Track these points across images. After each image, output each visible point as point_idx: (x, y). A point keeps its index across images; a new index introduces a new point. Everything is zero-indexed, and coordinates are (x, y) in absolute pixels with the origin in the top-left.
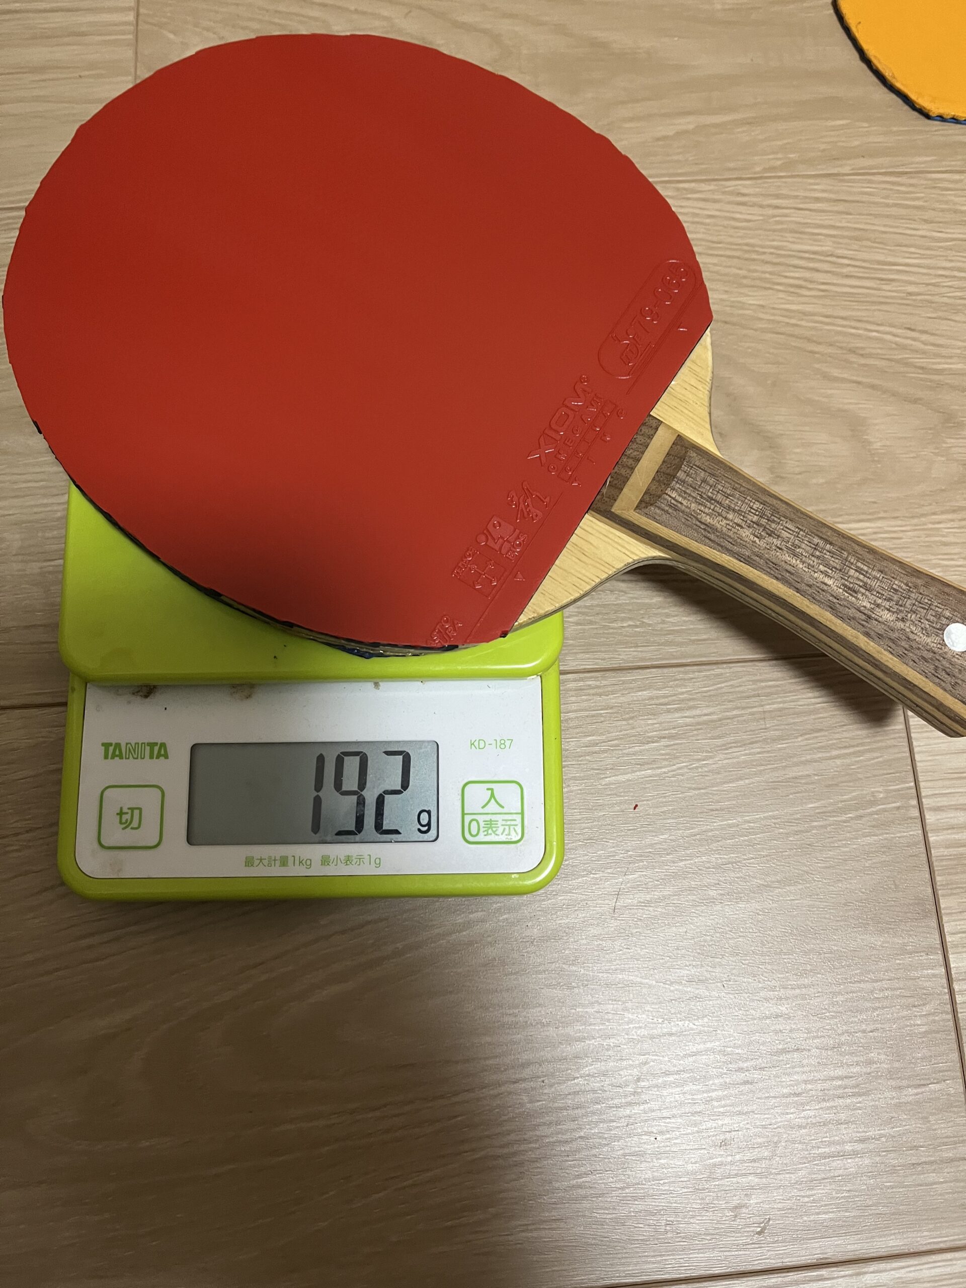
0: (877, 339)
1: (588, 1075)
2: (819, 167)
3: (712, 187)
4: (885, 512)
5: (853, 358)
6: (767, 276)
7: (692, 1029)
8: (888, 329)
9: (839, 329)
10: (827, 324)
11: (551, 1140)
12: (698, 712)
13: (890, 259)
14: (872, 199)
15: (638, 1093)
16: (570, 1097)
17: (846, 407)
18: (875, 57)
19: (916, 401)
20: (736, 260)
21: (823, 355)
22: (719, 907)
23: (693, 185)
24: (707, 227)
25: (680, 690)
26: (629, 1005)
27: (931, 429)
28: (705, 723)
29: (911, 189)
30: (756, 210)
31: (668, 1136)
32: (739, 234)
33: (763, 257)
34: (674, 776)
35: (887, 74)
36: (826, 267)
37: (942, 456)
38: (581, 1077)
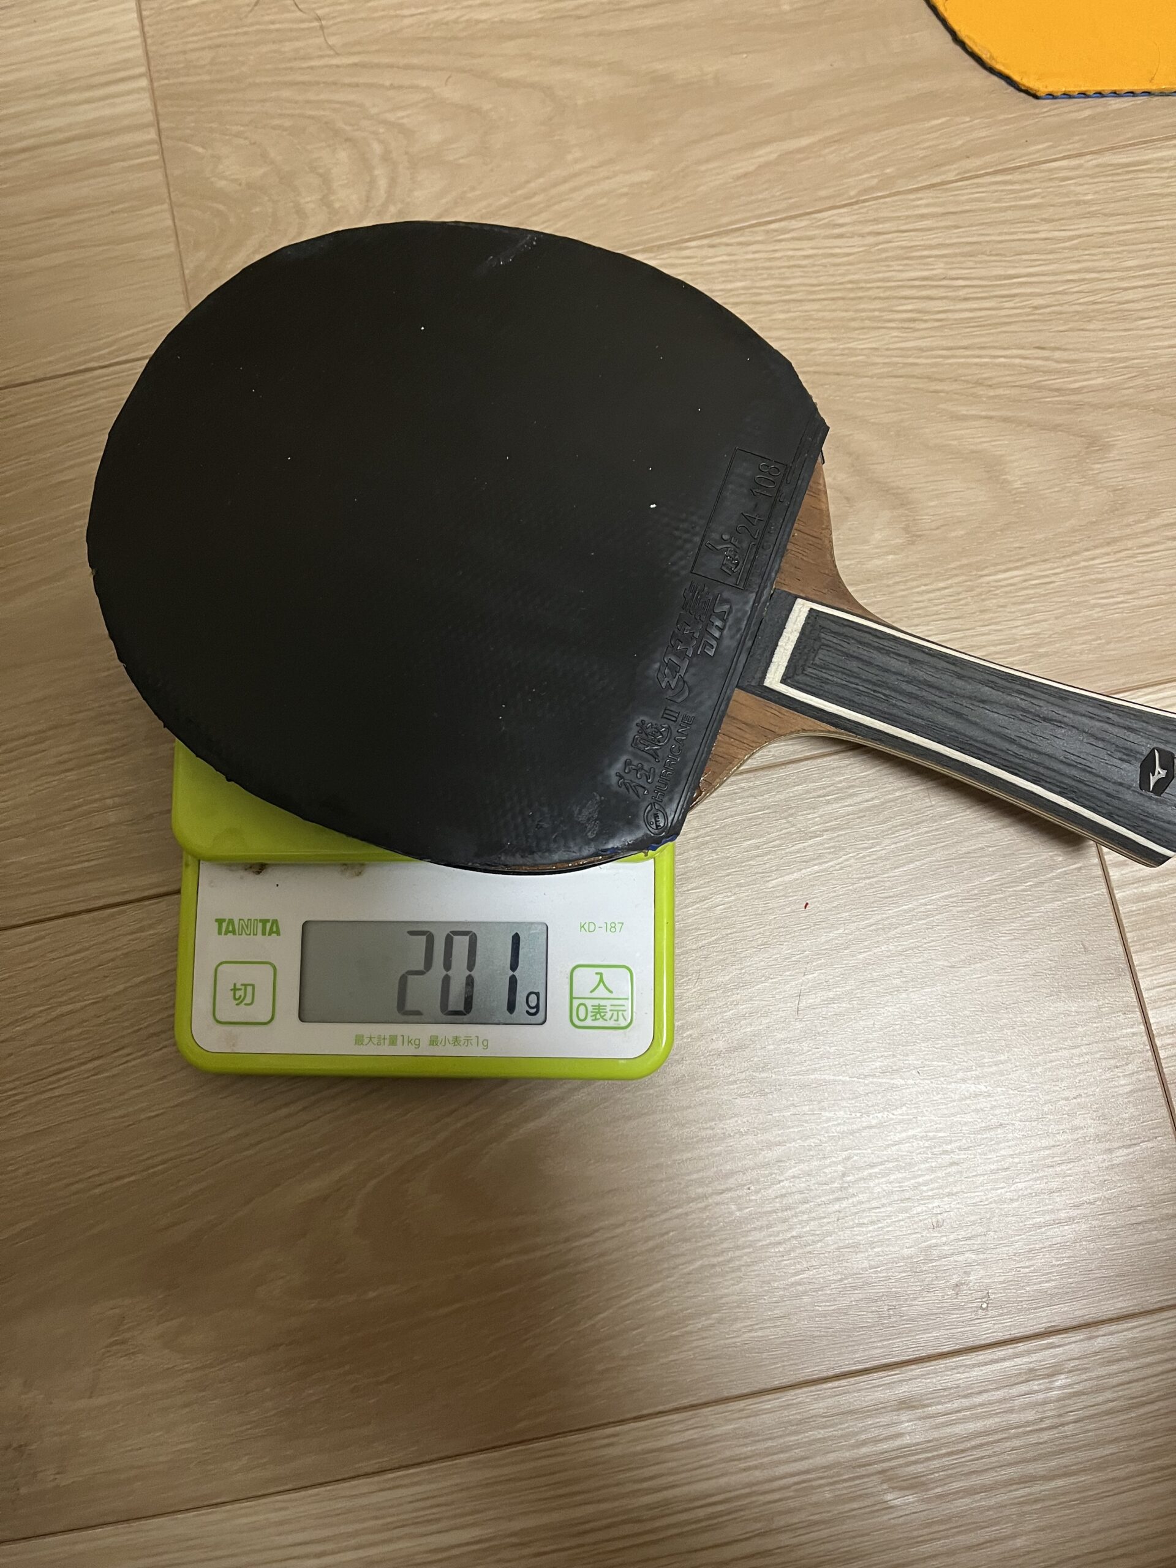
0: (1004, 365)
1: (794, 1177)
2: (919, 179)
3: (803, 224)
4: (1034, 555)
5: (980, 391)
6: (877, 313)
7: (892, 1119)
8: (1015, 352)
9: (962, 360)
10: (948, 357)
11: (764, 1243)
12: (859, 799)
13: (1012, 272)
14: (982, 205)
15: (846, 1188)
16: (777, 1200)
17: (979, 447)
18: (969, 38)
19: (1055, 428)
20: (841, 302)
21: (947, 393)
22: (904, 995)
23: (783, 224)
24: (805, 269)
25: (838, 779)
26: (825, 1104)
27: (1074, 457)
28: (868, 809)
29: (1027, 186)
30: (856, 241)
31: (880, 1225)
32: (839, 272)
33: (870, 293)
34: (841, 869)
35: (985, 56)
36: (941, 293)
37: (1089, 484)
38: (787, 1179)
